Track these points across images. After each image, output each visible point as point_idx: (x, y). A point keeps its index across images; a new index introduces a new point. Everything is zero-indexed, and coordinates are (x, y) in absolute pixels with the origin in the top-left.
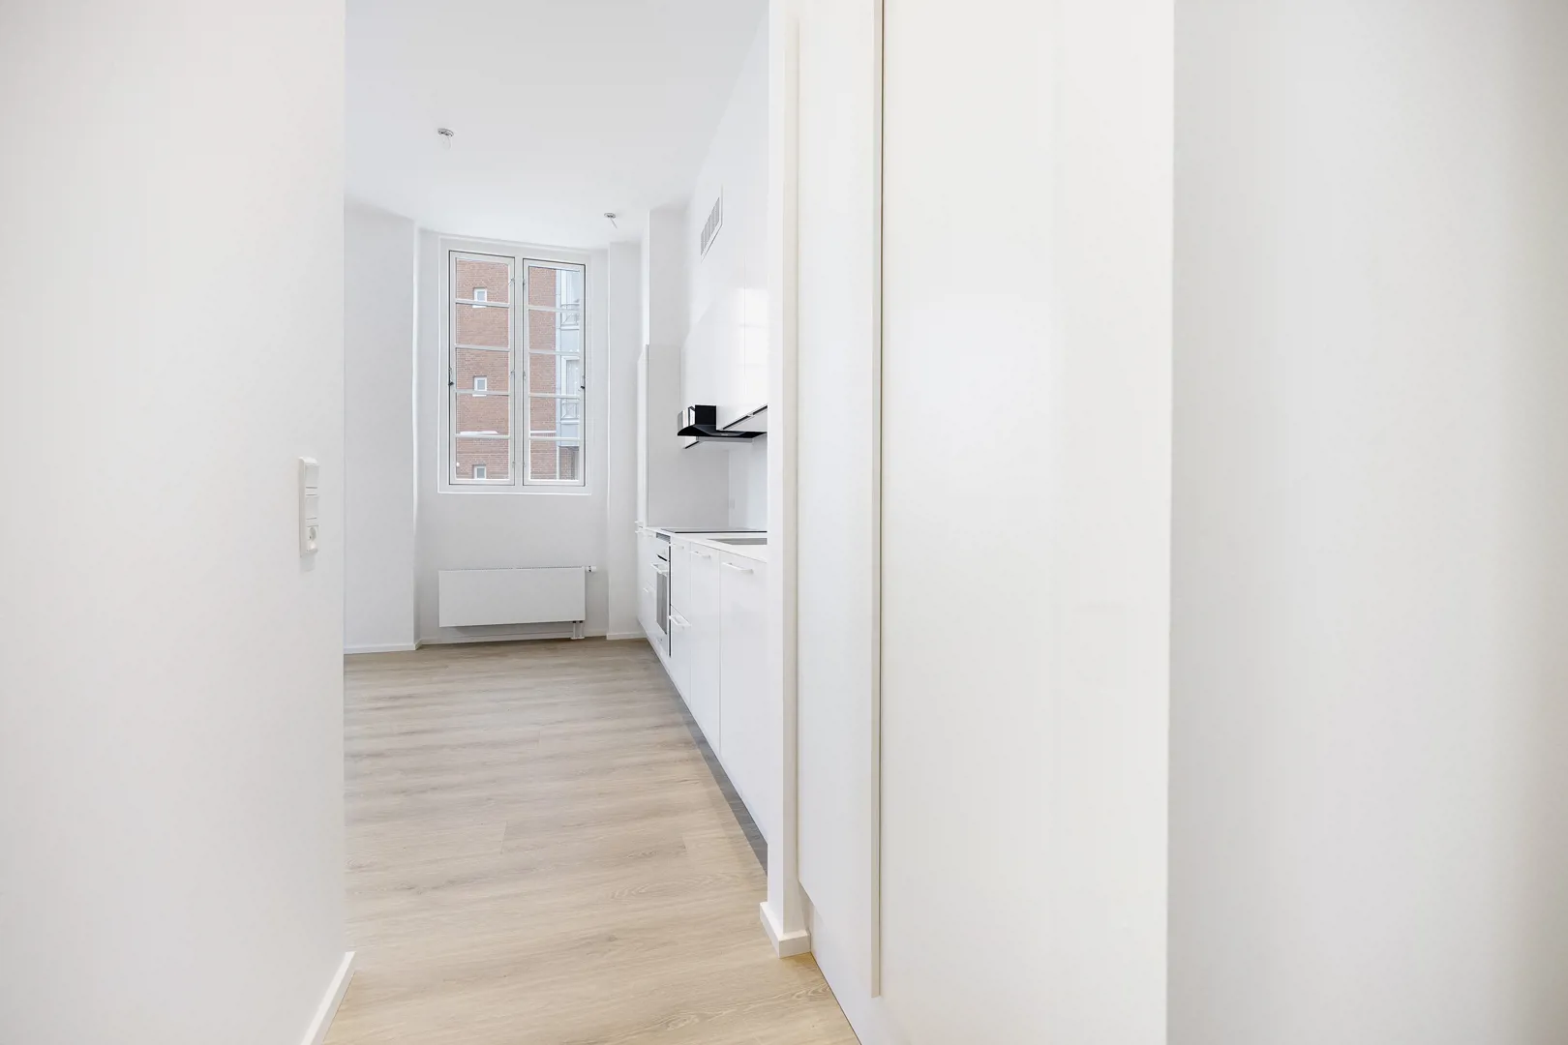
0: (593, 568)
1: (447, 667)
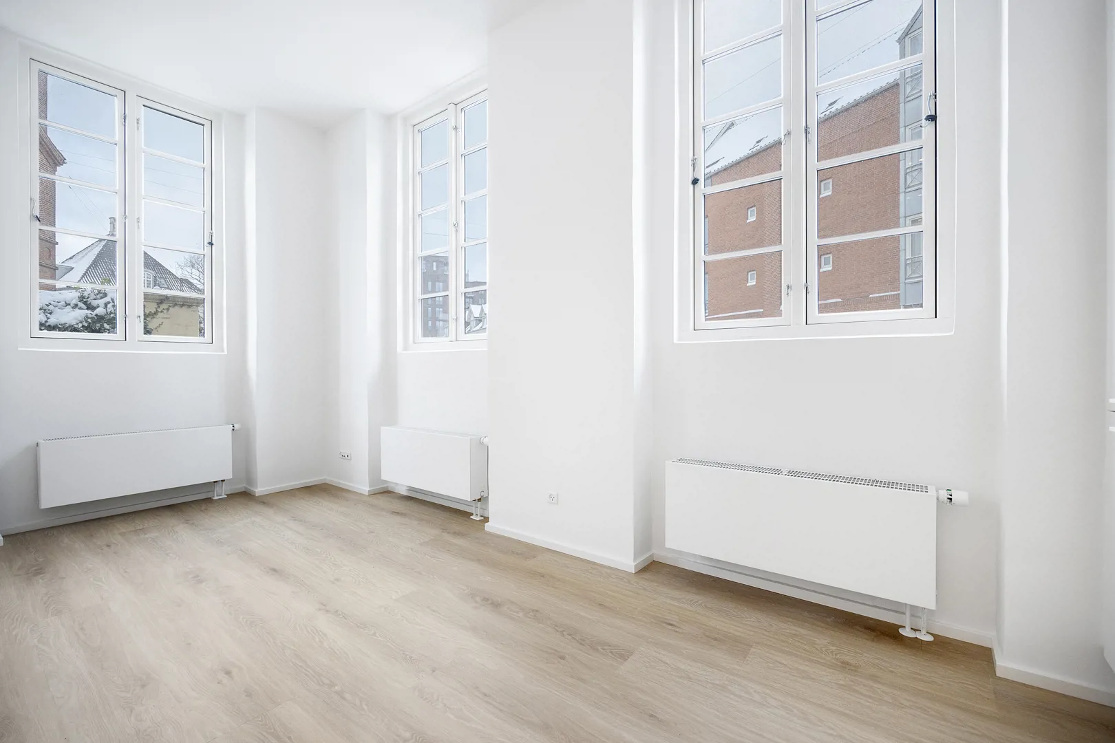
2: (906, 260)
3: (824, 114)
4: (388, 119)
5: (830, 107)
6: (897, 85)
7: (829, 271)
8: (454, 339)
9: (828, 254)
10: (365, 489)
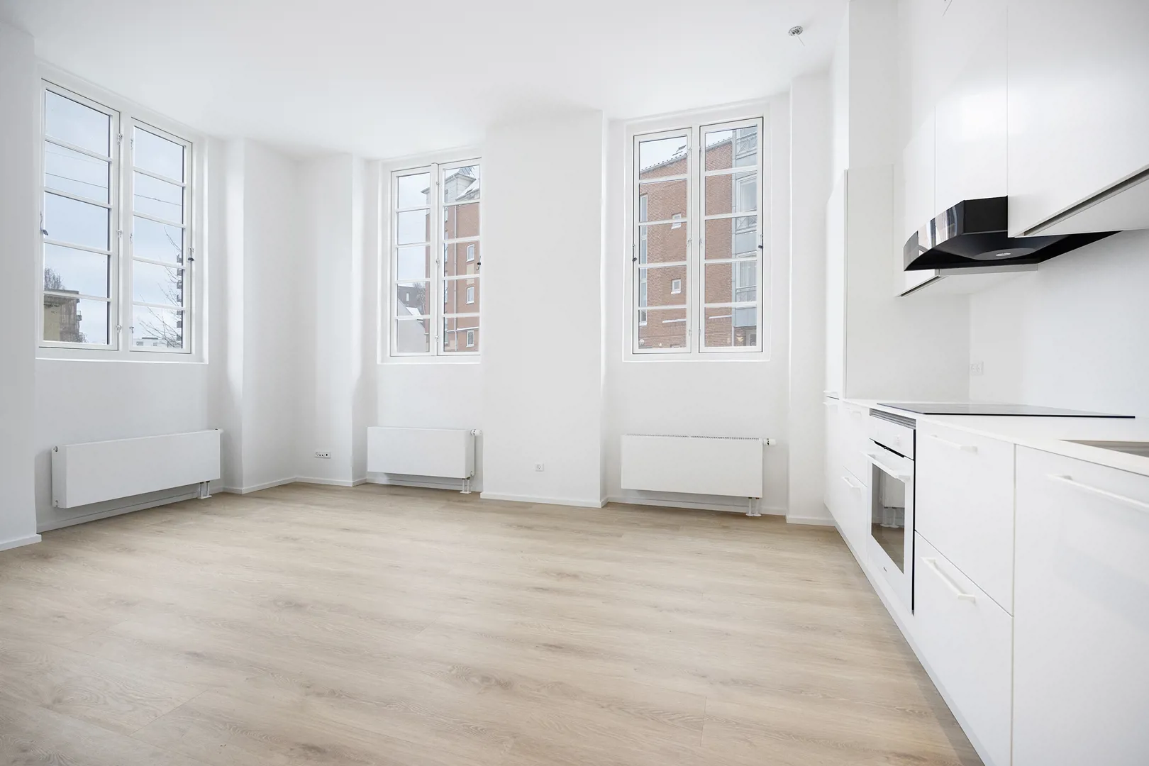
0: (772, 441)
1: (620, 536)
2: (736, 290)
3: (675, 156)
4: (369, 163)
5: (680, 151)
6: (730, 143)
7: (678, 294)
8: (436, 354)
9: (677, 279)
10: (349, 481)
